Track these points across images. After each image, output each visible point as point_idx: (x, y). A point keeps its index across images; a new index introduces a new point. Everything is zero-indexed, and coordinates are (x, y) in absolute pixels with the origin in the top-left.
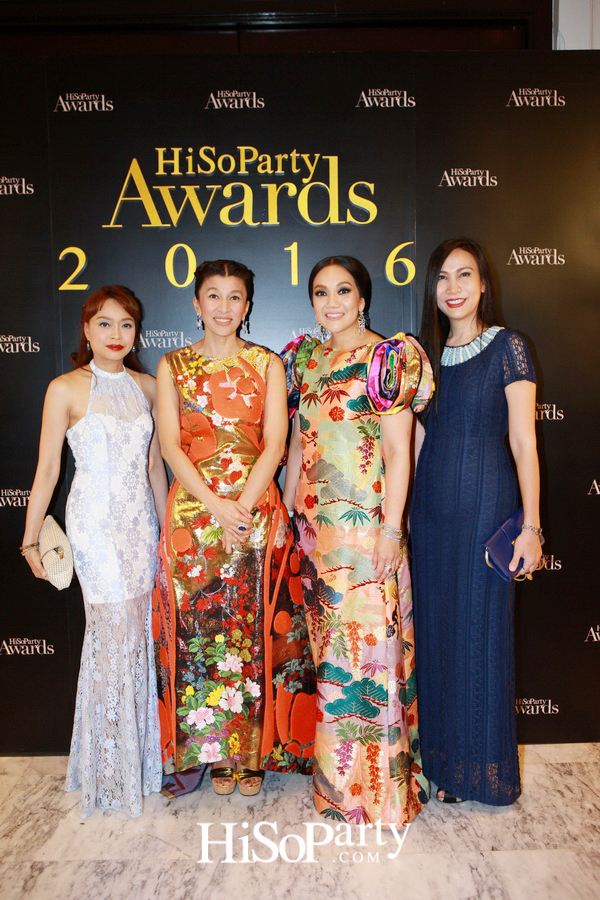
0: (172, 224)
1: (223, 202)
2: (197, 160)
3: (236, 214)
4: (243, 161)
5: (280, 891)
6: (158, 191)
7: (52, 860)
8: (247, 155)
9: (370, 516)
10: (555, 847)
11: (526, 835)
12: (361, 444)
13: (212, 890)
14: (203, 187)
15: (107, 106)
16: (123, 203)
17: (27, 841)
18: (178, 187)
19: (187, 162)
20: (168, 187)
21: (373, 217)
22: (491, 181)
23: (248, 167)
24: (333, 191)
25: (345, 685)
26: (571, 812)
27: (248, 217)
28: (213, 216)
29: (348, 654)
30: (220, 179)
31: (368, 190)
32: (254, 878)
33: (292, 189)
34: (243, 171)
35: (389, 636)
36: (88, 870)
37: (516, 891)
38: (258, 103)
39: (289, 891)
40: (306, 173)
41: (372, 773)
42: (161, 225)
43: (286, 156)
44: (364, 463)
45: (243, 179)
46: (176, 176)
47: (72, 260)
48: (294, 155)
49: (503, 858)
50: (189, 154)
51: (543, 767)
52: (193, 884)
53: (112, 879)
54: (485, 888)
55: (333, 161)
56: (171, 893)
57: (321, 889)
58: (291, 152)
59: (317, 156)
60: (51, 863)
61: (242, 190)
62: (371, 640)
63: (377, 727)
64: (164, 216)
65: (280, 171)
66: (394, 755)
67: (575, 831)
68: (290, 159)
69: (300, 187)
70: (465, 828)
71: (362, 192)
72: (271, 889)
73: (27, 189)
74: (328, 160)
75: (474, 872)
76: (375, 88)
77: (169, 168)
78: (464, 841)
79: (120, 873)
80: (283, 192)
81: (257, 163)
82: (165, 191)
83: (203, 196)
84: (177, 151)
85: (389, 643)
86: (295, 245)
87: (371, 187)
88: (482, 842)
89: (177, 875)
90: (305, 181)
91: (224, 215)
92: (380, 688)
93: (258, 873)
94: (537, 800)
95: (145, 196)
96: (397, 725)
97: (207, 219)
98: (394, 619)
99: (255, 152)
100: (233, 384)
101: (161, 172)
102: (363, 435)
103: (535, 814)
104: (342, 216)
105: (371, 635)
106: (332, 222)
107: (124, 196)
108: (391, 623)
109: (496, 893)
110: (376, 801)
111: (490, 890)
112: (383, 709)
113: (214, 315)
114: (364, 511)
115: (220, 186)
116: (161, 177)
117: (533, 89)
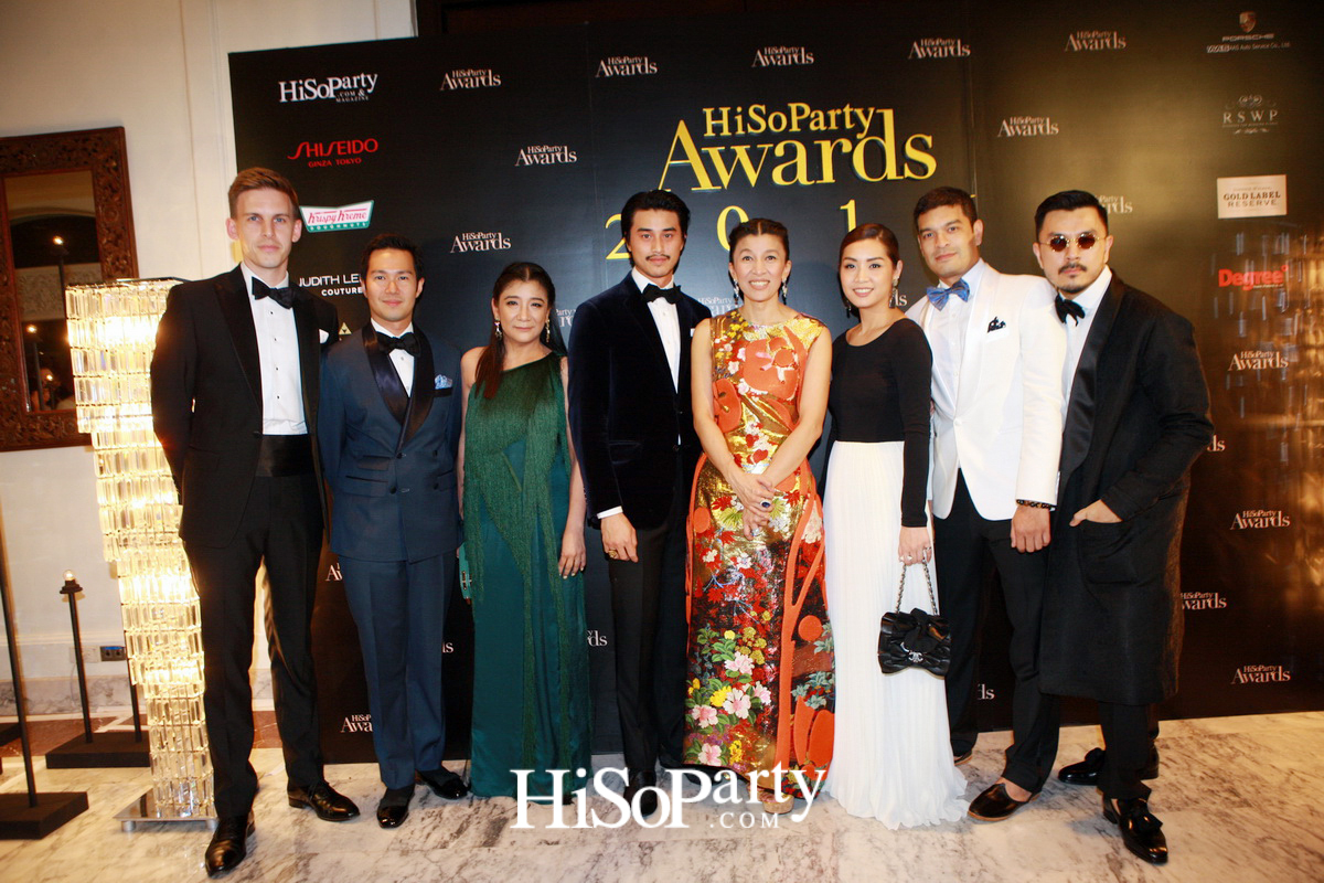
1: (776, 161)
2: (747, 119)
3: (790, 173)
4: (795, 119)
5: (909, 856)
6: (708, 154)
8: (798, 112)
10: (1179, 809)
13: (837, 860)
14: (754, 147)
15: (651, 68)
16: (671, 167)
18: (728, 148)
19: (736, 122)
20: (717, 149)
21: (931, 172)
22: (1052, 129)
23: (800, 124)
24: (889, 146)
26: (1182, 780)
27: (802, 177)
28: (765, 176)
31: (925, 143)
32: (877, 847)
33: (847, 146)
34: (795, 128)
36: (700, 847)
38: (808, 59)
40: (859, 128)
42: (710, 187)
43: (839, 112)
45: (795, 136)
48: (847, 110)
50: (737, 114)
52: (816, 855)
53: (730, 854)
55: (888, 115)
56: (797, 862)
57: (951, 854)
58: (844, 106)
59: (872, 110)
60: (658, 843)
61: (794, 148)
64: (714, 178)
65: (833, 126)
67: (1194, 796)
68: (843, 115)
71: (920, 145)
72: (898, 856)
73: (570, 157)
74: (882, 115)
76: (928, 38)
77: (717, 129)
79: (735, 849)
80: (837, 150)
81: (809, 119)
82: (714, 153)
83: (754, 156)
84: (725, 111)
86: (852, 203)
89: (794, 848)
90: (859, 136)
91: (777, 176)
93: (878, 844)
95: (694, 159)
97: (759, 180)
99: (807, 109)
100: (772, 355)
101: (710, 133)
104: (900, 171)
106: (889, 178)
107: (672, 160)
113: (749, 278)
115: (771, 145)
116: (710, 138)
117: (1091, 32)
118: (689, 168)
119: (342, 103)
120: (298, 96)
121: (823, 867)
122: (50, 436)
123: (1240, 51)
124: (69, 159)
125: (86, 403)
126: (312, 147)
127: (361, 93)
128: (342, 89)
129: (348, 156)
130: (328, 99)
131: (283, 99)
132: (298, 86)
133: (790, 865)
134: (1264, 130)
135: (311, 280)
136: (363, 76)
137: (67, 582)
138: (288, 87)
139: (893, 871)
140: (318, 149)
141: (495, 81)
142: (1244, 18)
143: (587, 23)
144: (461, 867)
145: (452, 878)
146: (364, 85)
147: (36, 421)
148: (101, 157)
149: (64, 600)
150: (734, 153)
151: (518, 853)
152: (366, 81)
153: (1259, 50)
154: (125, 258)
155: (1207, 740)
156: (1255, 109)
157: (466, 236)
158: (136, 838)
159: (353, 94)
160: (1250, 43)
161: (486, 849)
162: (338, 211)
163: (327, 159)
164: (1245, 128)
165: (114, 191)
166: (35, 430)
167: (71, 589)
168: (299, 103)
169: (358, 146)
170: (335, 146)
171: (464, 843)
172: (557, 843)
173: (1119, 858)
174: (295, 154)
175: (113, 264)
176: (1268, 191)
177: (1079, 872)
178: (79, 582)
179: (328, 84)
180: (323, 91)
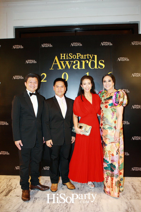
1: (74, 64)
2: (69, 56)
3: (76, 67)
4: (78, 56)
7: (38, 197)
9: (113, 128)
11: (137, 196)
12: (112, 113)
13: (71, 205)
14: (70, 62)
15: (51, 46)
16: (54, 65)
17: (33, 193)
18: (65, 61)
20: (63, 61)
22: (128, 60)
23: (79, 57)
24: (96, 62)
25: (107, 164)
27: (79, 67)
28: (72, 67)
29: (108, 157)
30: (73, 60)
31: (103, 62)
34: (78, 58)
35: (116, 154)
37: (136, 208)
38: (81, 45)
39: (87, 206)
40: (90, 58)
41: (112, 184)
42: (61, 69)
43: (86, 55)
44: (112, 117)
45: (78, 60)
46: (64, 59)
47: (44, 76)
48: (88, 55)
49: (133, 201)
50: (67, 55)
51: (140, 182)
53: (51, 202)
54: (129, 207)
55: (96, 56)
57: (94, 206)
60: (38, 198)
61: (77, 62)
62: (113, 155)
63: (113, 174)
64: (62, 67)
65: (85, 58)
66: (116, 181)
68: (87, 56)
69: (89, 61)
70: (124, 194)
71: (101, 62)
73: (35, 62)
74: (95, 56)
75: (127, 204)
76: (104, 42)
77: (63, 58)
78: (124, 197)
80: (86, 62)
81: (80, 56)
82: (62, 62)
83: (70, 63)
84: (64, 54)
85: (117, 156)
86: (88, 73)
87: (103, 61)
88: (128, 197)
90: (90, 60)
91: (74, 67)
92: (114, 165)
94: (139, 189)
95: (58, 63)
96: (117, 174)
97: (70, 68)
98: (118, 151)
99: (80, 54)
101: (61, 58)
102: (112, 111)
103: (139, 192)
104: (98, 67)
105: (113, 154)
106: (95, 68)
107: (54, 63)
108: (117, 152)
109: (132, 208)
110: (112, 190)
111: (131, 208)
112: (115, 170)
114: (112, 127)
115: (73, 61)
118: (57, 65)
121: (68, 207)
133: (62, 206)
139: (81, 209)
141: (22, 47)
150: (66, 62)
151: (11, 198)
157: (15, 76)
161: (5, 197)
171: (1, 195)
172: (19, 196)
173: (128, 210)
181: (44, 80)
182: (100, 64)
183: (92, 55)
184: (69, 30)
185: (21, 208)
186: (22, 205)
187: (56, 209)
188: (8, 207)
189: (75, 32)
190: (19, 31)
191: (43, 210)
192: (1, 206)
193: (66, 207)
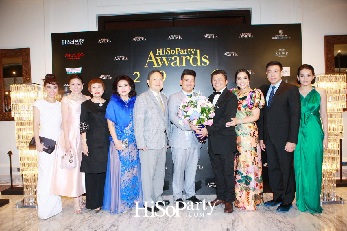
0: (160, 66)
1: (172, 61)
2: (166, 51)
3: (175, 64)
4: (177, 51)
5: (188, 219)
6: (157, 59)
8: (178, 50)
9: (248, 134)
14: (167, 58)
15: (145, 39)
16: (149, 62)
18: (161, 58)
19: (163, 52)
20: (159, 58)
21: (208, 64)
22: (236, 55)
23: (178, 52)
24: (198, 58)
27: (178, 64)
28: (170, 64)
29: (242, 168)
30: (171, 55)
31: (206, 57)
33: (188, 58)
34: (177, 54)
35: (253, 165)
38: (180, 38)
40: (192, 54)
41: (247, 198)
42: (157, 66)
43: (187, 50)
45: (177, 55)
46: (161, 55)
47: (137, 75)
48: (189, 50)
50: (164, 50)
55: (198, 51)
58: (188, 49)
60: (134, 214)
61: (177, 58)
62: (248, 166)
64: (158, 64)
65: (186, 53)
66: (253, 195)
68: (188, 51)
69: (190, 57)
71: (205, 58)
73: (126, 59)
76: (208, 34)
77: (159, 53)
80: (186, 59)
81: (180, 52)
83: (167, 59)
84: (161, 49)
87: (207, 57)
90: (192, 55)
91: (172, 64)
93: (183, 216)
96: (254, 187)
97: (168, 65)
98: (254, 160)
99: (180, 49)
101: (157, 54)
102: (246, 114)
104: (201, 64)
105: (248, 164)
106: (198, 65)
107: (149, 60)
110: (248, 205)
111: (238, 218)
114: (246, 133)
115: (171, 57)
116: (158, 55)
117: (245, 33)
118: (153, 61)
119: (76, 45)
120: (66, 43)
122: (9, 118)
123: (279, 39)
124: (17, 55)
125: (14, 110)
126: (69, 55)
127: (80, 43)
128: (76, 42)
129: (77, 57)
130: (73, 44)
131: (63, 44)
132: (66, 41)
134: (285, 57)
135: (67, 84)
136: (81, 39)
137: (9, 151)
138: (64, 41)
139: (184, 221)
140: (70, 55)
141: (110, 41)
142: (280, 31)
143: (131, 29)
144: (89, 217)
145: (86, 219)
146: (81, 41)
147: (6, 114)
148: (24, 54)
149: (8, 155)
150: (163, 59)
151: (103, 215)
152: (82, 40)
153: (284, 39)
154: (28, 78)
155: (269, 198)
156: (283, 52)
157: (102, 76)
158: (19, 209)
159: (78, 43)
160: (282, 37)
162: (74, 69)
163: (71, 57)
164: (280, 56)
165: (27, 62)
166: (5, 116)
167: (10, 153)
168: (66, 45)
169: (79, 55)
170: (74, 55)
171: (91, 212)
174: (65, 56)
175: (26, 79)
176: (286, 71)
177: (225, 223)
178: (12, 152)
179: (73, 41)
180: (72, 42)
181: (137, 80)
182: (203, 60)
183: (194, 50)
184: (166, 18)
185: (116, 221)
186: (117, 220)
187: (156, 222)
188: (102, 221)
189: (174, 21)
190: (102, 20)
191: (141, 223)
192: (94, 220)
193: (166, 220)
